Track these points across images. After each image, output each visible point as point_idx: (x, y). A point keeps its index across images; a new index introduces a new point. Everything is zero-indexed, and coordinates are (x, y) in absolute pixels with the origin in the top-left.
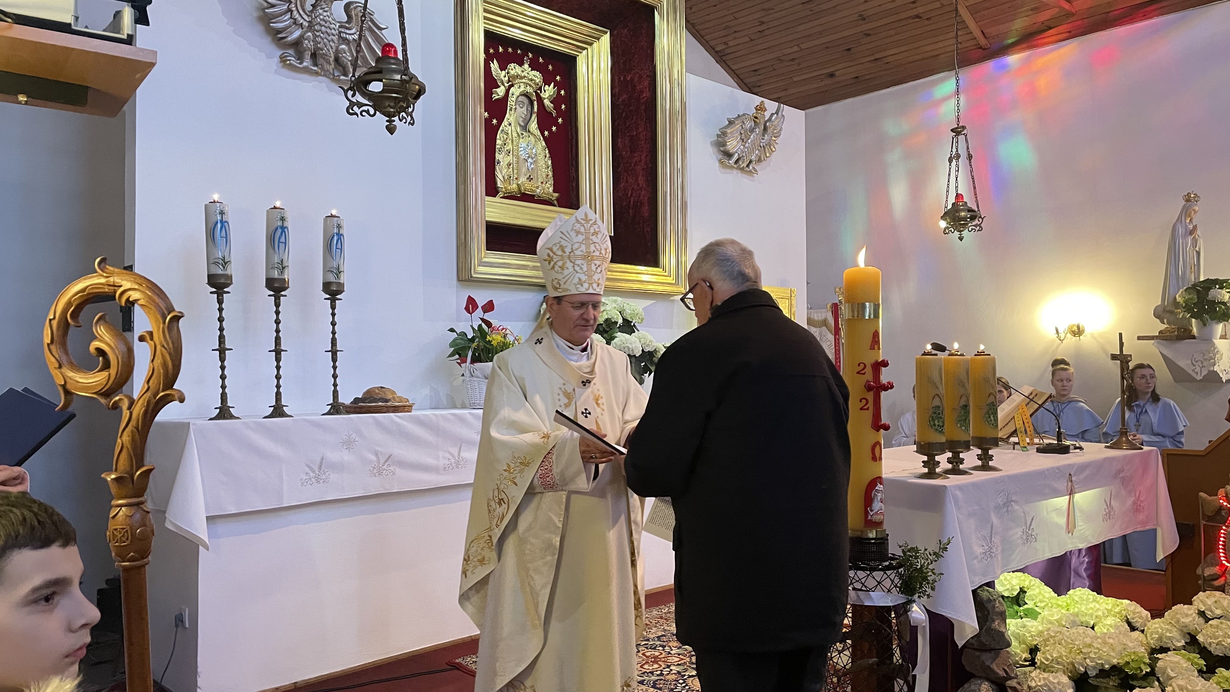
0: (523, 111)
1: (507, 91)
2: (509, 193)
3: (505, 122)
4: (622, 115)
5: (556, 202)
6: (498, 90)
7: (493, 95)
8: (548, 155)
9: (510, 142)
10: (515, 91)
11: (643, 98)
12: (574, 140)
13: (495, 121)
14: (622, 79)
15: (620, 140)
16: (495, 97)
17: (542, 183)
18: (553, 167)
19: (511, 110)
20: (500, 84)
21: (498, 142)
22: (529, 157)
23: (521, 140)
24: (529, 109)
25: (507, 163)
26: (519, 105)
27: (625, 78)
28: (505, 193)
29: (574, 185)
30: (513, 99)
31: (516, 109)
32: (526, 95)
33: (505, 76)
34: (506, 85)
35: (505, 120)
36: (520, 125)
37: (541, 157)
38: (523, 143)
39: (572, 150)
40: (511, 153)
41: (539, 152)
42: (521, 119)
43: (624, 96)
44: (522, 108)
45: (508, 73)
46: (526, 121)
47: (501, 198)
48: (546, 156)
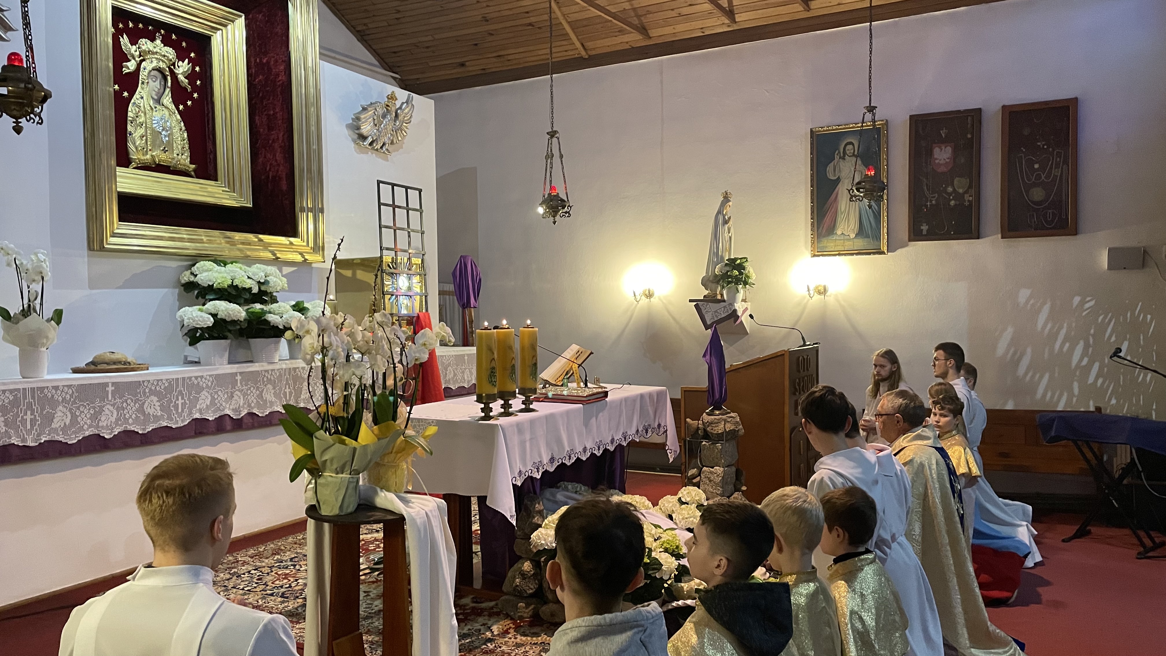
0: (156, 85)
1: (139, 65)
2: (143, 163)
3: (137, 96)
4: (259, 94)
5: (193, 173)
6: (128, 64)
7: (124, 69)
8: (184, 128)
9: (142, 114)
10: (148, 66)
11: (279, 81)
12: (210, 115)
13: (126, 94)
14: (258, 60)
15: (257, 118)
16: (125, 71)
17: (178, 155)
18: (189, 140)
19: (143, 83)
20: (130, 58)
21: (130, 114)
22: (163, 130)
23: (154, 113)
24: (163, 83)
25: (140, 134)
26: (152, 79)
27: (261, 61)
28: (138, 164)
29: (211, 157)
30: (145, 74)
31: (148, 83)
32: (159, 70)
33: (136, 51)
34: (138, 59)
35: (137, 93)
36: (153, 98)
37: (176, 130)
38: (157, 115)
39: (208, 124)
40: (144, 125)
41: (173, 125)
42: (154, 93)
43: (261, 77)
44: (154, 82)
45: (139, 48)
46: (159, 95)
47: (134, 168)
48: (181, 130)
